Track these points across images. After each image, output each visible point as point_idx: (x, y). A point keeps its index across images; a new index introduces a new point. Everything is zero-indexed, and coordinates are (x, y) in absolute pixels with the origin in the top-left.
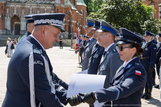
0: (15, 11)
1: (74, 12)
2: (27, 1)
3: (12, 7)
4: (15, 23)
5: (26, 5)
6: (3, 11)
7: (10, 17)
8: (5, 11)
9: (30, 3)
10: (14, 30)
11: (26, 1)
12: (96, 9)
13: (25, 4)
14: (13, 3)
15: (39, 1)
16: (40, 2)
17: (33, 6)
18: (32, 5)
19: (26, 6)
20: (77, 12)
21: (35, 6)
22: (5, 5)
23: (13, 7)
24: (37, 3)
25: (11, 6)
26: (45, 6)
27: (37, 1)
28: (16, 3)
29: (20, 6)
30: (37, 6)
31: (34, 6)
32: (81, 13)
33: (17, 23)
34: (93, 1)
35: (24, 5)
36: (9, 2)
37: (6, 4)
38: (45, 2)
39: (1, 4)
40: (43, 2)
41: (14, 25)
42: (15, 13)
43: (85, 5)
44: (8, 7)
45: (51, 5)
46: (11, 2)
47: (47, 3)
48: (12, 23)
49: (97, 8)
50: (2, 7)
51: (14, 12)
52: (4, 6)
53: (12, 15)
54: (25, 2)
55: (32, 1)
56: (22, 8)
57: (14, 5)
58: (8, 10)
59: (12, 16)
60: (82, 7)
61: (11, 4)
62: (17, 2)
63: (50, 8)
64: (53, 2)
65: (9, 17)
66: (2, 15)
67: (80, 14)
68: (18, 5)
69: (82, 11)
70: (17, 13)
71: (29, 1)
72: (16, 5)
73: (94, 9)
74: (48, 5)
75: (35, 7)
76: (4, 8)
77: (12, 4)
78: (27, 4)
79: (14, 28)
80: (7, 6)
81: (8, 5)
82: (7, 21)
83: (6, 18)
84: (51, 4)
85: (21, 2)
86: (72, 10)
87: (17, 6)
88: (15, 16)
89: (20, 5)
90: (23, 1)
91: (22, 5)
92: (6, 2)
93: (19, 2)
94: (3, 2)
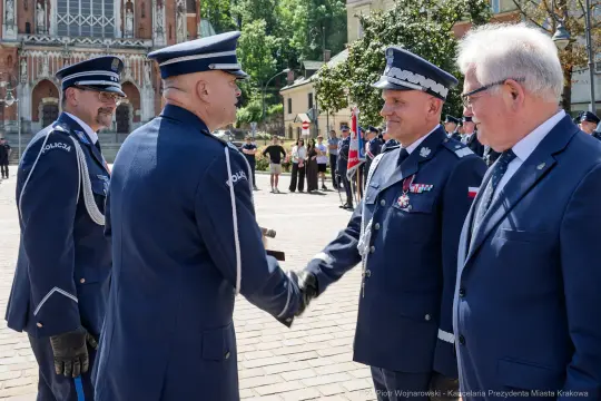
0: (45, 68)
2: (76, 41)
4: (45, 100)
5: (75, 52)
6: (11, 70)
7: (31, 84)
8: (18, 68)
9: (86, 45)
10: (41, 120)
11: (73, 40)
13: (71, 48)
14: (41, 48)
15: (110, 41)
16: (111, 43)
19: (75, 55)
21: (99, 52)
22: (18, 54)
23: (40, 59)
24: (105, 46)
25: (33, 54)
26: (125, 54)
27: (105, 41)
28: (46, 48)
29: (58, 55)
30: (105, 52)
33: (50, 100)
35: (69, 52)
36: (27, 44)
37: (19, 49)
38: (125, 42)
39: (7, 51)
40: (119, 42)
41: (41, 108)
42: (45, 74)
44: (26, 58)
45: (143, 52)
46: (33, 44)
47: (133, 45)
48: (36, 101)
50: (10, 57)
51: (41, 71)
52: (14, 54)
53: (36, 78)
54: (72, 45)
55: (90, 41)
56: (65, 60)
57: (42, 51)
58: (24, 64)
59: (35, 83)
61: (33, 50)
62: (50, 45)
63: (139, 58)
64: (147, 43)
65: (27, 85)
66: (10, 79)
68: (52, 51)
70: (50, 73)
71: (82, 40)
72: (48, 51)
74: (135, 51)
76: (14, 60)
77: (38, 51)
78: (77, 49)
79: (41, 115)
80: (23, 54)
81: (25, 51)
82: (22, 95)
83: (19, 87)
84: (143, 48)
85: (62, 44)
87: (50, 53)
88: (45, 82)
89: (57, 52)
90: (66, 40)
91: (63, 51)
92: (18, 43)
93: (55, 44)
94: (13, 45)
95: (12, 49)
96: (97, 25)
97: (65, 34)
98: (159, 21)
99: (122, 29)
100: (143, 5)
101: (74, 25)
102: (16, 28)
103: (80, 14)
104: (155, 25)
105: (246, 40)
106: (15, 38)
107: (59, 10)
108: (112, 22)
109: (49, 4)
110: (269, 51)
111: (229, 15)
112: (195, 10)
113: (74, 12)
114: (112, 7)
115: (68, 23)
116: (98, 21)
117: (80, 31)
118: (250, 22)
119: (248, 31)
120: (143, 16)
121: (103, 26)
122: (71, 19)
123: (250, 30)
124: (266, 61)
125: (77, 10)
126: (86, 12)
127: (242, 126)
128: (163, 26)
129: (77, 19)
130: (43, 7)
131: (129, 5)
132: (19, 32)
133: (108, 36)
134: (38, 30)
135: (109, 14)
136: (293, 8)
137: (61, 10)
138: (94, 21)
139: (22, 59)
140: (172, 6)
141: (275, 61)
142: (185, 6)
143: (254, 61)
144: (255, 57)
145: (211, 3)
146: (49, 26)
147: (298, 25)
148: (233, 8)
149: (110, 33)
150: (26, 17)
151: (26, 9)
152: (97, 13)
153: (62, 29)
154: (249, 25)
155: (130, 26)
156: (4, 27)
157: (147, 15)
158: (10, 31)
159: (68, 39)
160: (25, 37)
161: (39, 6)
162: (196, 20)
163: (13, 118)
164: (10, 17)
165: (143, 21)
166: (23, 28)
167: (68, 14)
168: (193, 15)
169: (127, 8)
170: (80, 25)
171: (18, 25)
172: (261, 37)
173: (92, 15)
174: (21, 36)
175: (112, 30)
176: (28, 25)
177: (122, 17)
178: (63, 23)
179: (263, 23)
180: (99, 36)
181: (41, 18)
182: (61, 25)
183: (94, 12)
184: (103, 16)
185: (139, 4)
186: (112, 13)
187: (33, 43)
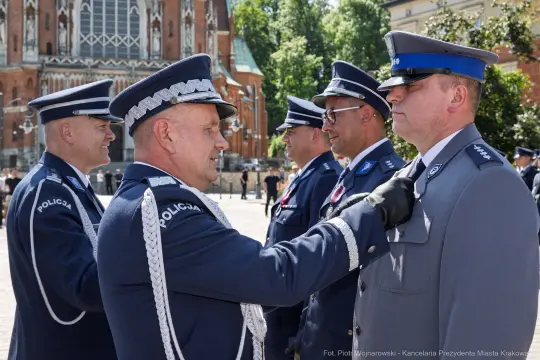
1: (233, 92)
2: (100, 63)
3: (57, 80)
5: (99, 74)
6: (32, 94)
8: (38, 92)
9: (111, 66)
11: (97, 62)
12: (286, 82)
13: (94, 71)
15: (135, 62)
16: (136, 65)
17: (117, 78)
18: (114, 75)
20: (241, 92)
21: (124, 75)
22: (38, 77)
23: (62, 81)
24: (130, 68)
25: (54, 79)
27: (130, 63)
28: (68, 71)
29: (81, 77)
30: (130, 75)
31: (122, 77)
32: (247, 94)
34: (278, 60)
35: (93, 74)
36: (49, 65)
37: (40, 72)
38: (151, 64)
39: (28, 73)
40: (145, 63)
43: (257, 71)
44: (47, 81)
46: (55, 67)
49: (289, 80)
50: (30, 80)
52: (34, 78)
54: (95, 67)
55: (114, 62)
57: (64, 73)
58: (46, 88)
60: (251, 78)
61: (54, 73)
62: (72, 67)
67: (245, 98)
68: (75, 74)
69: (249, 88)
71: (105, 61)
72: (70, 74)
73: (282, 82)
75: (124, 79)
76: (35, 83)
77: (59, 73)
78: (102, 72)
80: (43, 77)
81: (46, 73)
85: (85, 67)
86: (227, 86)
87: (73, 77)
89: (80, 74)
90: (90, 61)
91: (87, 74)
92: (40, 65)
93: (78, 66)
94: (34, 67)
95: (31, 72)
96: (123, 44)
97: (88, 55)
98: (188, 40)
99: (149, 49)
100: (171, 24)
101: (98, 46)
102: (36, 50)
103: (104, 34)
104: (184, 45)
105: (285, 60)
106: (36, 59)
107: (82, 29)
108: (138, 42)
109: (71, 23)
110: (309, 72)
111: (267, 32)
112: (227, 28)
113: (98, 31)
114: (138, 26)
115: (91, 44)
116: (122, 40)
117: (104, 52)
118: (289, 39)
119: (286, 51)
120: (171, 35)
121: (129, 46)
122: (94, 39)
123: (290, 49)
124: (306, 83)
125: (101, 30)
126: (110, 32)
127: (279, 155)
128: (193, 45)
129: (101, 39)
130: (65, 26)
131: (156, 23)
132: (40, 53)
133: (133, 57)
134: (60, 51)
135: (135, 32)
136: (337, 24)
137: (85, 29)
138: (119, 41)
139: (43, 82)
140: (202, 24)
141: (316, 83)
142: (216, 23)
143: (292, 83)
144: (295, 78)
145: (247, 18)
146: (71, 46)
147: (342, 43)
148: (272, 24)
149: (135, 53)
150: (48, 37)
151: (48, 29)
152: (122, 32)
153: (85, 50)
154: (287, 43)
155: (156, 46)
156: (24, 48)
157: (175, 33)
158: (30, 53)
159: (91, 61)
160: (46, 58)
161: (62, 25)
162: (229, 39)
163: (32, 144)
164: (30, 37)
165: (170, 40)
166: (45, 48)
167: (92, 34)
168: (226, 33)
169: (154, 27)
170: (104, 45)
171: (39, 45)
172: (301, 57)
173: (116, 35)
174: (42, 58)
175: (138, 51)
176: (49, 45)
177: (149, 37)
178: (86, 43)
179: (303, 41)
180: (125, 57)
181: (63, 38)
182: (84, 46)
183: (119, 31)
184: (129, 35)
185: (167, 22)
186: (138, 33)
187: (54, 65)
